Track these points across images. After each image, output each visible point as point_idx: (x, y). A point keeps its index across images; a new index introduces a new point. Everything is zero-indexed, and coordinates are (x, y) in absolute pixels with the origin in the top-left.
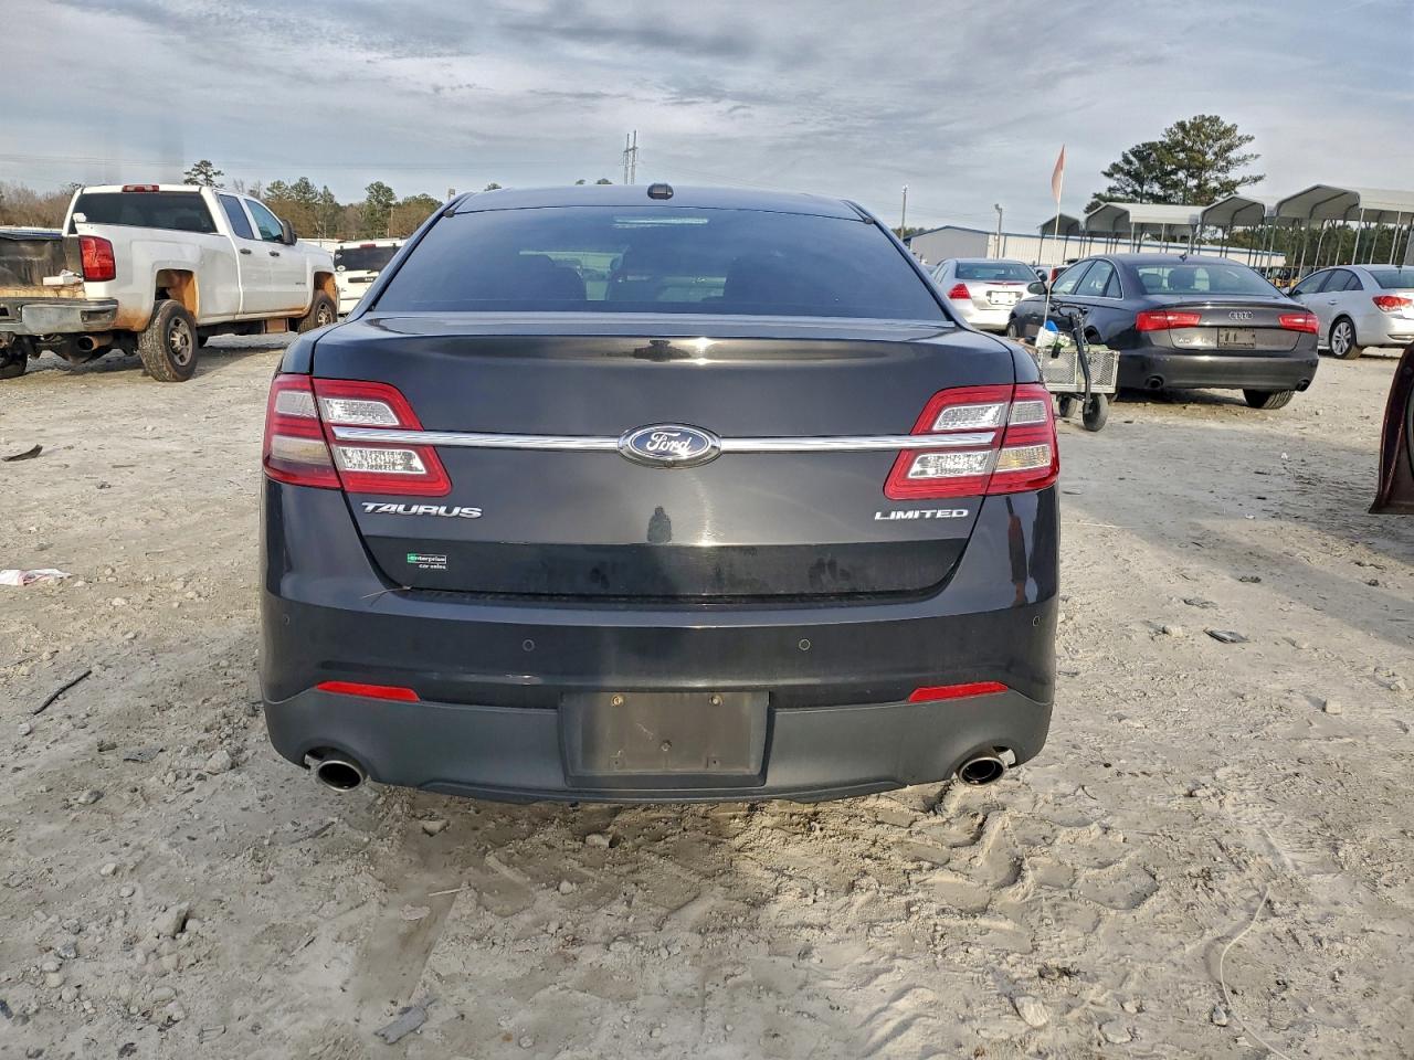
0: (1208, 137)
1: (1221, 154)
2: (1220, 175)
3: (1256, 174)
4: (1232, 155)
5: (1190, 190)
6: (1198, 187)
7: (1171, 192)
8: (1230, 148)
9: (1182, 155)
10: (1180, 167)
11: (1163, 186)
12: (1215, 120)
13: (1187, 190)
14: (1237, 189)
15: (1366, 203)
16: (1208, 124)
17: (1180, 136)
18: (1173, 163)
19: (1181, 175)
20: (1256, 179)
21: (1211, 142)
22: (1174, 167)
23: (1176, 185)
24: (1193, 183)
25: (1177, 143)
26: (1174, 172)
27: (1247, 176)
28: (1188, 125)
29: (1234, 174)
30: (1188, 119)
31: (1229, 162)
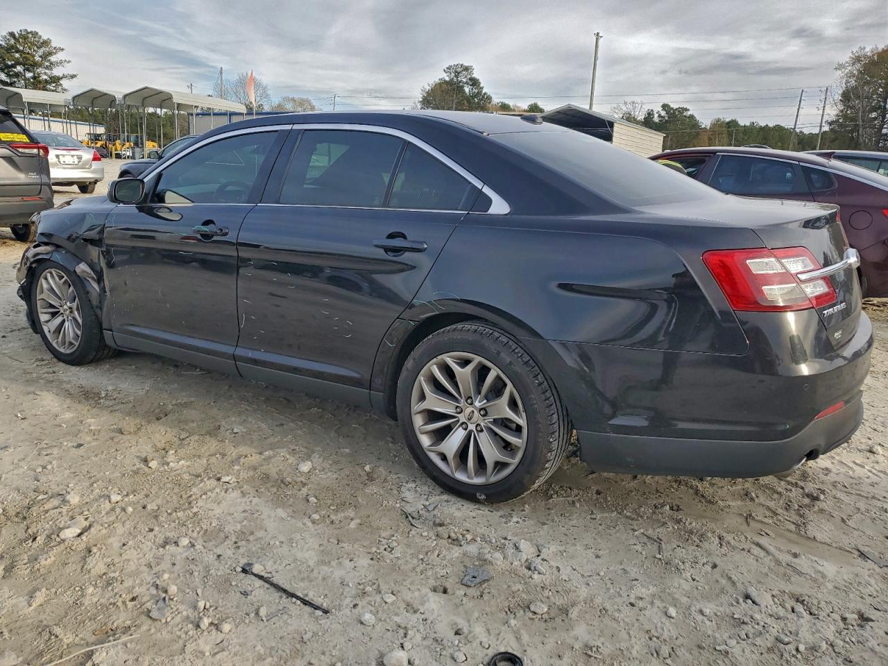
0: (32, 44)
1: (45, 56)
2: (47, 71)
3: (71, 73)
4: (53, 59)
5: (29, 79)
6: (34, 78)
7: (16, 80)
8: (50, 54)
9: (17, 55)
10: (18, 63)
11: (8, 75)
12: (35, 34)
13: (25, 79)
14: (61, 82)
15: (176, 100)
16: (30, 36)
17: (12, 41)
18: (13, 60)
19: (19, 68)
20: (73, 77)
21: (36, 48)
22: (13, 62)
23: (17, 75)
24: (29, 75)
25: (12, 47)
26: (14, 66)
27: (66, 73)
28: (17, 35)
29: (57, 72)
30: (16, 31)
31: (51, 63)
